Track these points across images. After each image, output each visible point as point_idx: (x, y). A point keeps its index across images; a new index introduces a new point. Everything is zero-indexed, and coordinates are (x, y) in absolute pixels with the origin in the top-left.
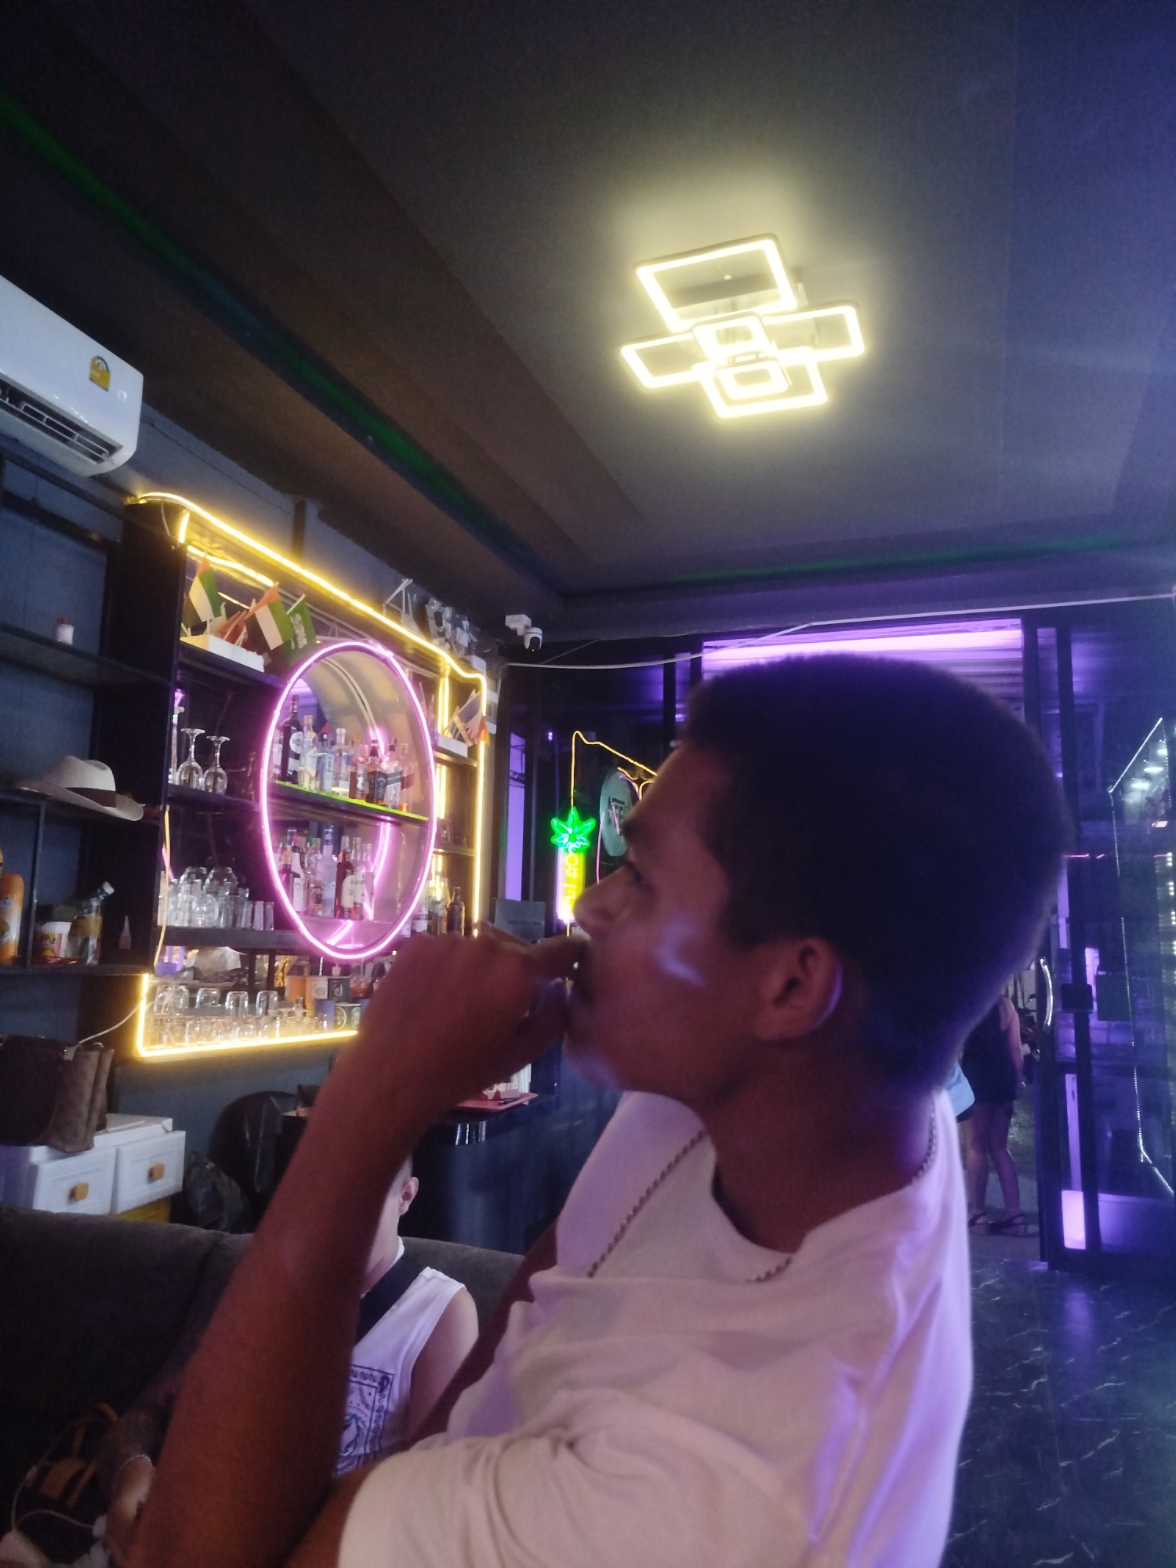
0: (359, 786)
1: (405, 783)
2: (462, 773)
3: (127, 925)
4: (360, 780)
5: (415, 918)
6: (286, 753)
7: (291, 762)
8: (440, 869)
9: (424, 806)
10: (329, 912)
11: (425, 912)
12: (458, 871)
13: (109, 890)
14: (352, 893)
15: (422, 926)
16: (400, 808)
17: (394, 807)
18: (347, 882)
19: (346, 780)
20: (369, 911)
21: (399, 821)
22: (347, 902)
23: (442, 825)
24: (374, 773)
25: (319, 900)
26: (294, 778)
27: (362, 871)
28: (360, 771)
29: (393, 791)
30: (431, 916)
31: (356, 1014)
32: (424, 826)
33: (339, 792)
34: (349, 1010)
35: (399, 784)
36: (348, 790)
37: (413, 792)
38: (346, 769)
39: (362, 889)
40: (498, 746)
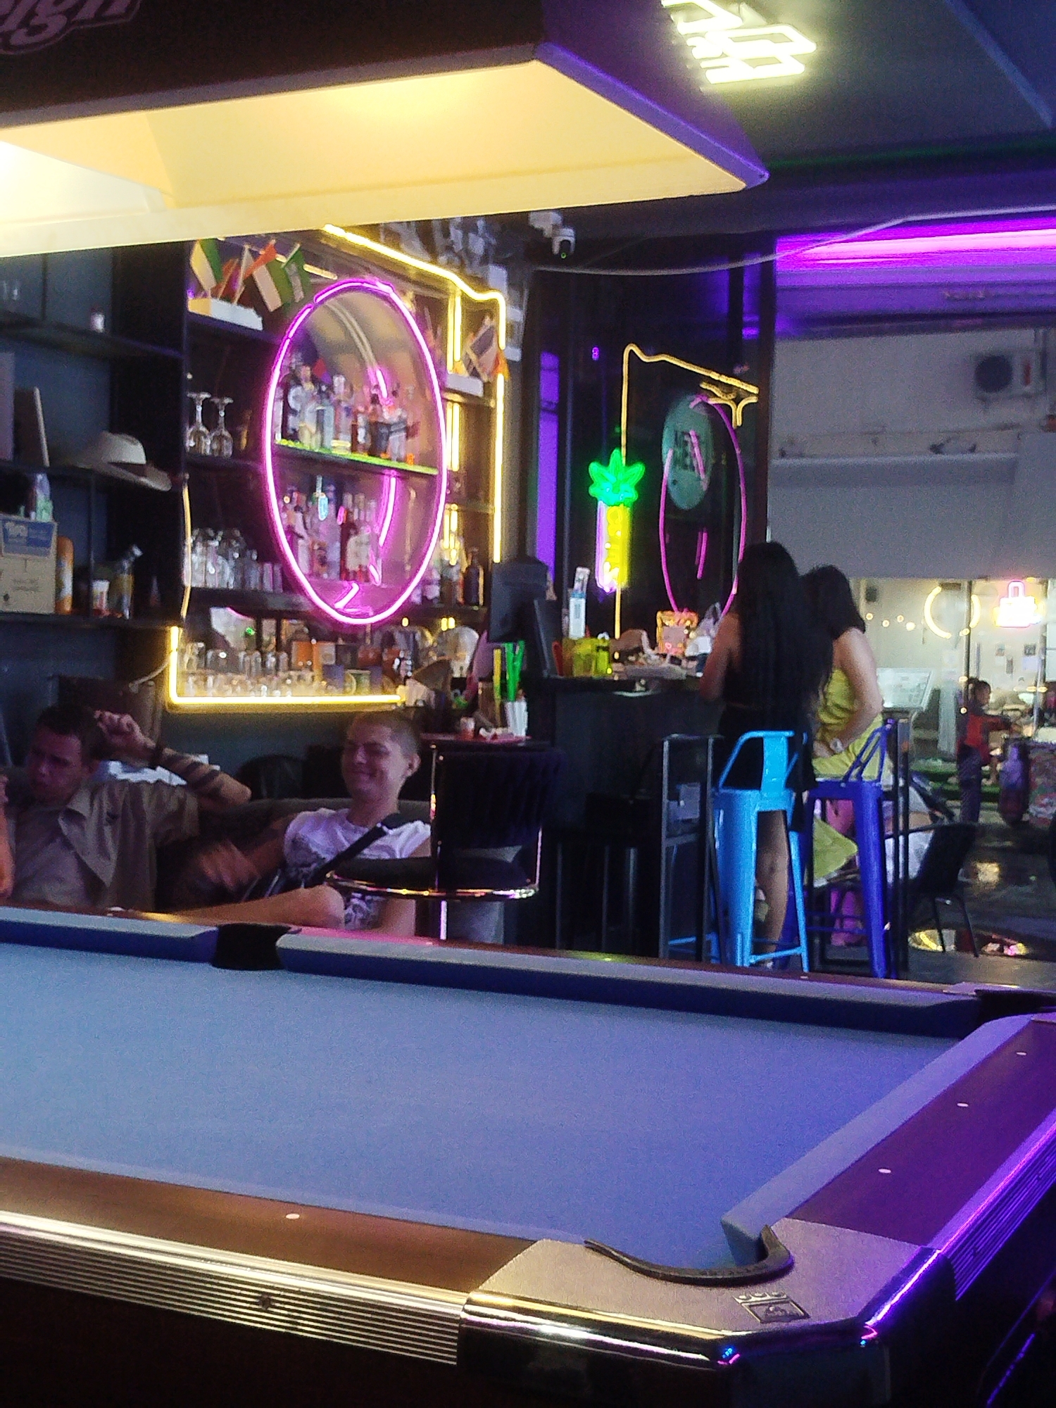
0: (361, 439)
1: (410, 432)
2: (477, 414)
3: (155, 584)
4: (361, 433)
5: (425, 582)
6: (287, 410)
7: (291, 418)
8: (454, 528)
9: (432, 458)
10: (334, 574)
11: (436, 576)
12: (475, 531)
14: (357, 555)
15: (434, 591)
16: (404, 460)
17: (399, 460)
18: (352, 541)
19: (346, 433)
20: (376, 574)
21: (404, 475)
22: (352, 565)
23: (453, 477)
24: (376, 423)
25: (323, 561)
26: (294, 436)
27: (365, 533)
29: (396, 441)
30: (444, 581)
31: (365, 681)
32: (433, 481)
33: (340, 448)
34: (357, 677)
35: (404, 434)
36: (349, 445)
37: (420, 442)
38: (346, 422)
39: (367, 551)
40: (524, 374)
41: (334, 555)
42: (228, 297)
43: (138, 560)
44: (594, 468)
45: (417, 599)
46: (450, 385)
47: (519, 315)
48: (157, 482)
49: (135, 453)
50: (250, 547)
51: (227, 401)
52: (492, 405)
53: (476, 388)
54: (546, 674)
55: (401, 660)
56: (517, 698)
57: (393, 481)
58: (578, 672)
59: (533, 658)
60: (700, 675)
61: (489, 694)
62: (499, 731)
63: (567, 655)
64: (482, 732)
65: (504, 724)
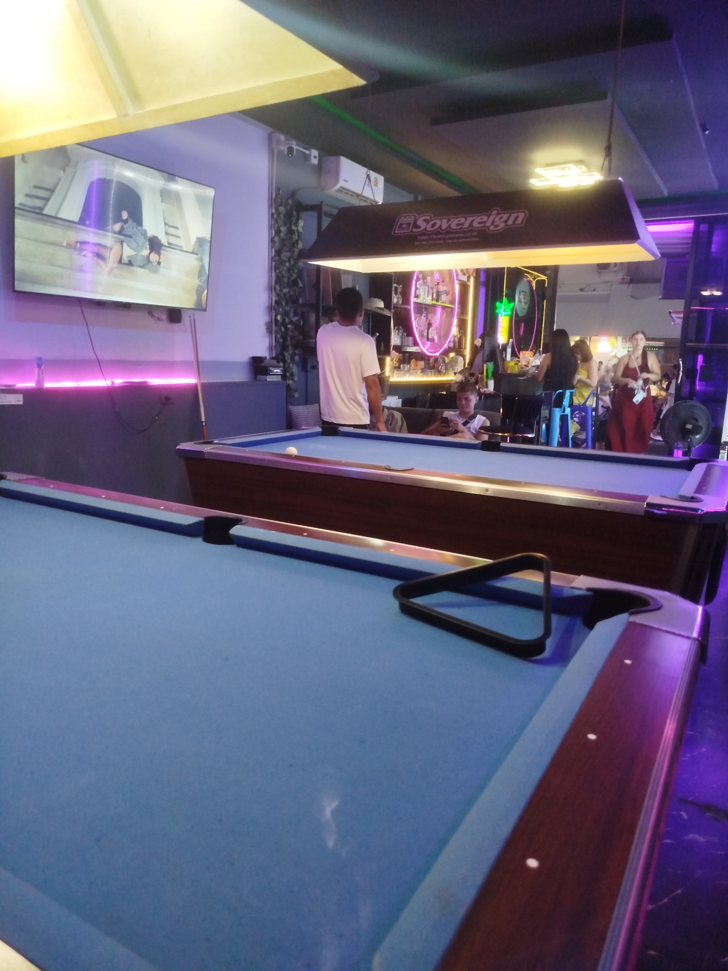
0: (434, 296)
1: (447, 294)
3: (382, 344)
4: (435, 295)
5: (450, 342)
6: (416, 289)
7: (417, 291)
8: (457, 324)
9: (452, 302)
10: (426, 339)
11: (452, 340)
13: (378, 334)
14: (432, 333)
15: (452, 345)
16: (446, 303)
17: (443, 303)
18: (430, 329)
20: (436, 338)
21: (444, 308)
22: (430, 337)
24: (438, 291)
25: (422, 336)
26: (418, 298)
27: (434, 326)
28: (434, 292)
29: (444, 298)
30: (454, 342)
31: (433, 373)
32: (452, 309)
33: (428, 300)
34: (431, 372)
35: (445, 295)
36: (431, 298)
37: (449, 297)
38: (431, 291)
39: (435, 332)
41: (425, 334)
43: (378, 336)
44: (498, 304)
45: (447, 347)
46: (459, 278)
48: (387, 313)
49: (381, 304)
50: (404, 332)
51: (401, 286)
52: (469, 284)
53: (465, 278)
54: (500, 372)
55: (442, 366)
56: (491, 379)
57: (440, 309)
58: (509, 372)
59: (496, 367)
60: (537, 372)
61: (482, 379)
62: (486, 389)
63: (506, 366)
64: (481, 390)
65: (487, 387)
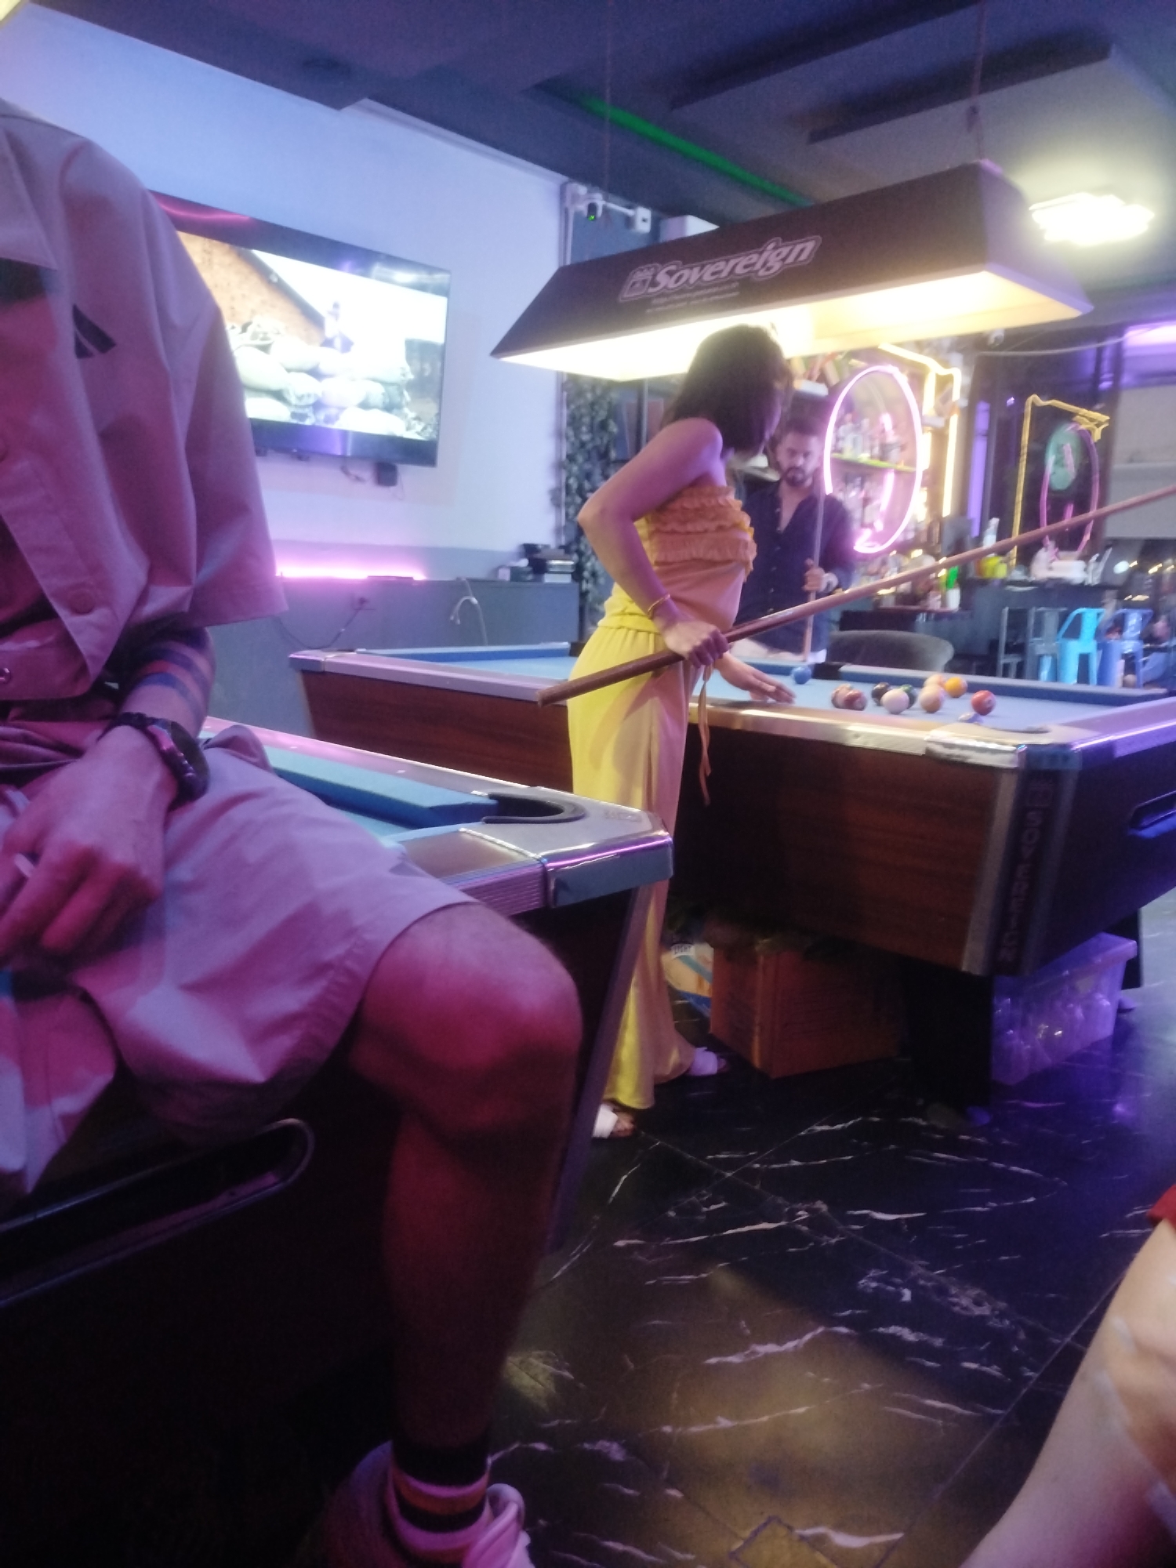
0: (875, 452)
1: (903, 448)
2: (940, 437)
4: (876, 449)
5: (906, 531)
6: (837, 439)
7: (839, 441)
8: (923, 499)
9: (912, 462)
11: (912, 527)
12: (934, 502)
15: (911, 536)
16: (899, 464)
17: (896, 464)
19: (869, 449)
20: (880, 525)
21: (897, 472)
22: (867, 520)
23: (925, 473)
26: (840, 451)
28: (876, 443)
29: (894, 454)
30: (916, 530)
32: (913, 475)
33: (864, 457)
35: (898, 449)
36: (869, 456)
37: (906, 454)
40: (969, 414)
42: (810, 378)
45: (901, 540)
46: (925, 421)
47: (968, 380)
49: (763, 462)
52: (949, 432)
53: (940, 423)
54: (971, 576)
56: (954, 589)
57: (892, 475)
58: (988, 575)
62: (944, 605)
63: (983, 566)
65: (947, 601)
